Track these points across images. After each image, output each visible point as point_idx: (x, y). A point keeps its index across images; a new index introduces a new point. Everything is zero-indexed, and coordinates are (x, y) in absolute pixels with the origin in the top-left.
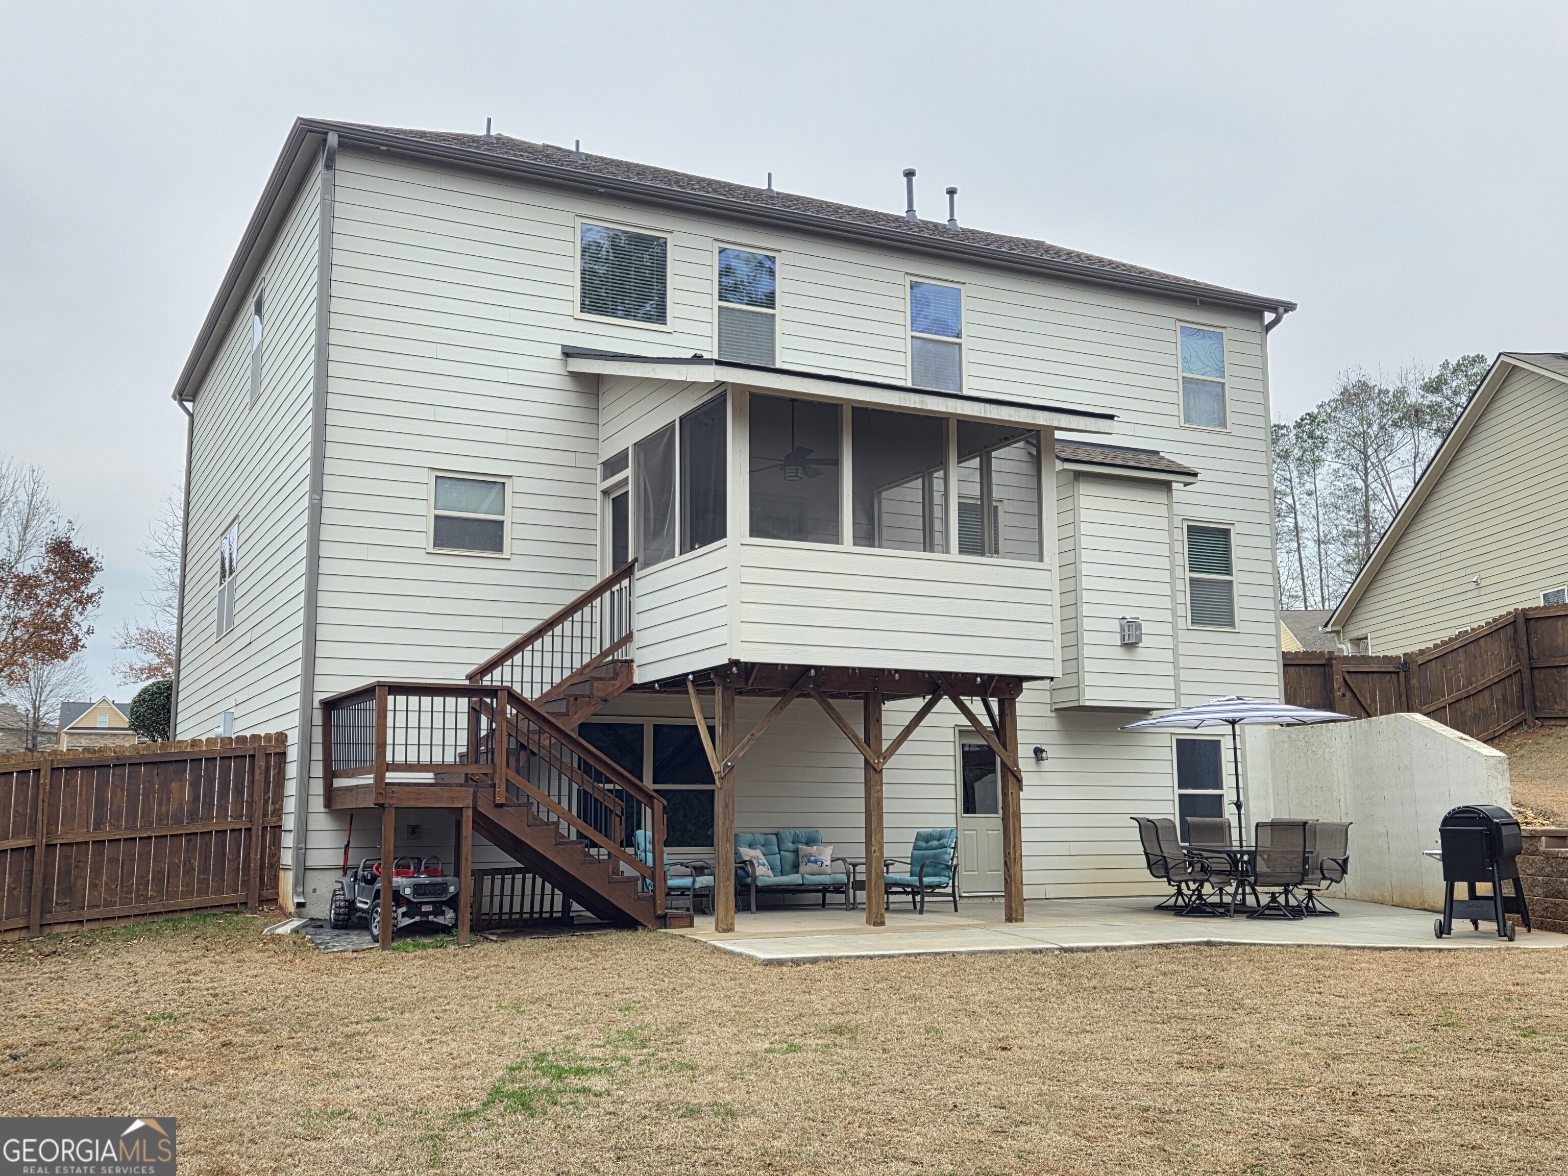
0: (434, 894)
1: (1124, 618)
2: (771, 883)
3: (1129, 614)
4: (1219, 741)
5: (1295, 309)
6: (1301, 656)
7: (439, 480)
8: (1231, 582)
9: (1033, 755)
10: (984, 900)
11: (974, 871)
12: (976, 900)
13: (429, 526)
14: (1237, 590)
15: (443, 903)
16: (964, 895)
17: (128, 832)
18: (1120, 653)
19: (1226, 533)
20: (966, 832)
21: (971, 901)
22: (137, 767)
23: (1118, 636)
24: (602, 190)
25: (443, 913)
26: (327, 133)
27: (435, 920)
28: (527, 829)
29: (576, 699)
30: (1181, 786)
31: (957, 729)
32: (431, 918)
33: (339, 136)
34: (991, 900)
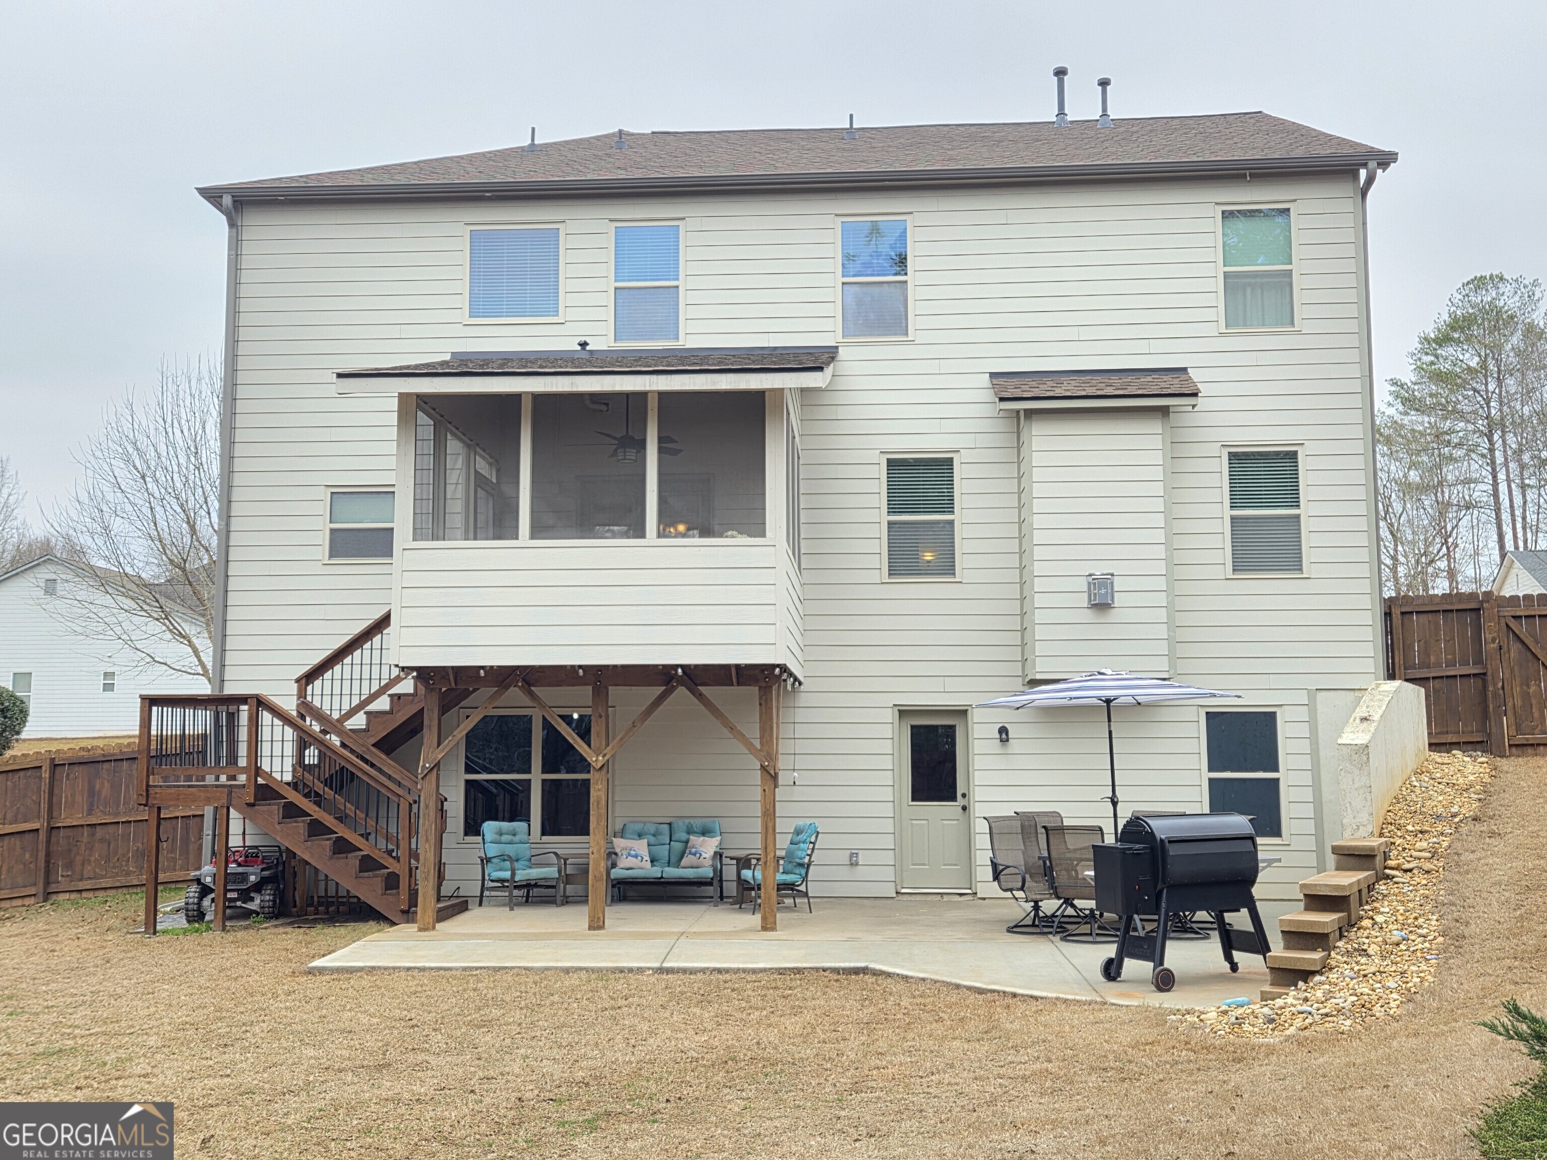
0: (234, 882)
1: (1090, 575)
2: (623, 876)
3: (1099, 570)
4: (1275, 713)
5: (1397, 159)
6: (1437, 600)
7: (335, 496)
8: (1298, 517)
9: (998, 736)
10: (930, 898)
11: (924, 865)
12: (918, 898)
13: (324, 539)
14: (1305, 526)
15: (249, 890)
16: (903, 891)
17: (111, 817)
18: (1089, 615)
19: (1293, 456)
20: (914, 822)
21: (913, 898)
22: (120, 763)
23: (1086, 595)
24: (488, 194)
25: (252, 899)
26: (221, 197)
27: (243, 905)
28: (277, 826)
29: (399, 698)
30: (1211, 769)
31: (896, 709)
32: (239, 903)
33: (233, 196)
34: (939, 897)
